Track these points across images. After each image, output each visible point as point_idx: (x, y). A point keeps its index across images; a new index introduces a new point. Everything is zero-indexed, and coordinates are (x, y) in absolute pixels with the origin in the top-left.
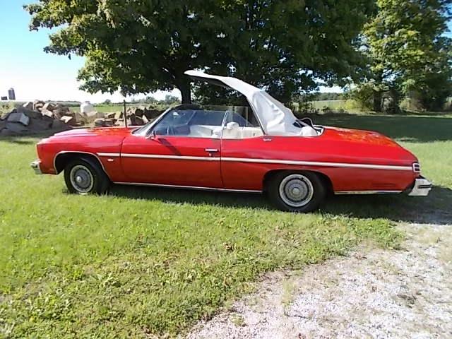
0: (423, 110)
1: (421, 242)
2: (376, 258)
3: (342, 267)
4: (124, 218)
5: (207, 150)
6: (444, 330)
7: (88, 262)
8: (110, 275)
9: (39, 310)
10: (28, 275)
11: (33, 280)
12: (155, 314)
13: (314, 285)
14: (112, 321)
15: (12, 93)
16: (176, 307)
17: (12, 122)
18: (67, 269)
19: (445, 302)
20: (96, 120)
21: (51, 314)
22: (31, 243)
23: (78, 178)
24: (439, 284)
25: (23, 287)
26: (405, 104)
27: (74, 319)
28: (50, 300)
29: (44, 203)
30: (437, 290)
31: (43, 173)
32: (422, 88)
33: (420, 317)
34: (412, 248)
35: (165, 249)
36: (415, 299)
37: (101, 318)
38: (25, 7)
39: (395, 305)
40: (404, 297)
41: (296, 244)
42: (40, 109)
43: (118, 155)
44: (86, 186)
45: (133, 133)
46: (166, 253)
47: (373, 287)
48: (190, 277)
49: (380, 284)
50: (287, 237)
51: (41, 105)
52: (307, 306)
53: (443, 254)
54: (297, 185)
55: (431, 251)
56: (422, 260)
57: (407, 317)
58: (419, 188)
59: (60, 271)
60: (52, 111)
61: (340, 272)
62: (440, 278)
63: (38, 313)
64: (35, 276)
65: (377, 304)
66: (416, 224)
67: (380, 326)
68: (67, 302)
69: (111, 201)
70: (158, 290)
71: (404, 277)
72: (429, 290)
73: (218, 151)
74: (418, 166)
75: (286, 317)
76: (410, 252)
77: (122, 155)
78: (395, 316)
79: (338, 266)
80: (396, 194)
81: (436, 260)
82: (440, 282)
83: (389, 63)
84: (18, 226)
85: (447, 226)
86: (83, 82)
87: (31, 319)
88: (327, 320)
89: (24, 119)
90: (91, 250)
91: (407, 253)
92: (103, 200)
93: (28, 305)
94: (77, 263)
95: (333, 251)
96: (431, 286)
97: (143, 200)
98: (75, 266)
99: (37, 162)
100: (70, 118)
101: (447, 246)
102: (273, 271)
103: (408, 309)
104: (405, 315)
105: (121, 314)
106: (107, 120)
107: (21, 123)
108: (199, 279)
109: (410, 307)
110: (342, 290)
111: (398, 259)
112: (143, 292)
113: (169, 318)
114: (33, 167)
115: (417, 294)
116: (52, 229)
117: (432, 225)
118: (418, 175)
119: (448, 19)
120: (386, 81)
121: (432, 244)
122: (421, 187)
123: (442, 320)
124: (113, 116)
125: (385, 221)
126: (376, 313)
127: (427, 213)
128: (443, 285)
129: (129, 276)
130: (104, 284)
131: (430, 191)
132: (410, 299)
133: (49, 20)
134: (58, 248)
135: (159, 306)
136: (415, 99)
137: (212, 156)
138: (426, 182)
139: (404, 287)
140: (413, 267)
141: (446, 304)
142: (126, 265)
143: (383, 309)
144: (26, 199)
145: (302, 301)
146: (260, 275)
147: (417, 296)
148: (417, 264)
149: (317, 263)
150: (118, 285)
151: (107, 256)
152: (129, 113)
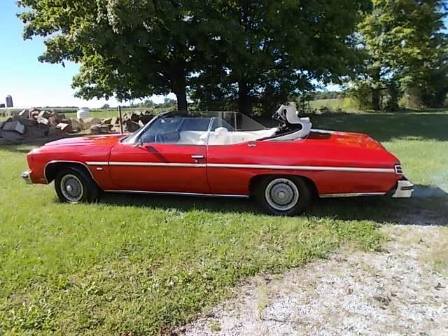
0: (422, 107)
1: (403, 243)
2: (357, 261)
3: (322, 270)
4: (112, 227)
5: (193, 157)
6: (414, 330)
7: (73, 271)
8: (93, 283)
9: (21, 320)
10: (14, 285)
11: (18, 290)
12: (133, 321)
13: (292, 289)
14: (92, 329)
15: (10, 101)
16: (155, 314)
17: (8, 131)
18: (52, 279)
19: (420, 303)
20: (92, 127)
21: (33, 324)
22: (18, 254)
23: (69, 187)
24: (415, 285)
25: (8, 297)
26: (404, 101)
27: (55, 328)
28: (33, 309)
29: (35, 213)
30: (413, 291)
31: (34, 183)
32: (421, 85)
33: (392, 318)
34: (394, 249)
35: (150, 256)
36: (390, 300)
37: (81, 326)
38: (18, 15)
39: (370, 307)
40: (379, 299)
41: (279, 248)
42: (36, 117)
43: (107, 163)
44: (77, 195)
45: (121, 141)
46: (151, 260)
47: (350, 290)
48: (172, 283)
49: (357, 287)
50: (271, 241)
51: (37, 112)
52: (284, 310)
53: (423, 254)
54: (283, 189)
55: (412, 252)
56: (402, 262)
57: (380, 318)
58: (402, 189)
59: (45, 281)
60: (48, 119)
61: (319, 276)
62: (417, 279)
63: (21, 323)
64: (20, 287)
65: (351, 306)
66: (401, 225)
67: (352, 328)
68: (49, 311)
69: (101, 209)
70: (138, 297)
71: (382, 279)
72: (405, 291)
73: (204, 158)
74: (400, 168)
75: (261, 321)
76: (391, 254)
77: (111, 163)
78: (368, 317)
79: (318, 269)
80: (380, 195)
81: (415, 262)
82: (417, 283)
83: (387, 61)
84: (7, 236)
85: (431, 226)
86: (78, 89)
87: (13, 329)
88: (301, 323)
89: (20, 128)
90: (77, 259)
91: (388, 255)
92: (93, 208)
93: (11, 316)
94: (62, 273)
95: (314, 255)
96: (408, 287)
97: (133, 207)
98: (61, 275)
99: (28, 172)
100: (66, 125)
101: (428, 247)
102: (254, 275)
103: (381, 310)
104: (378, 316)
105: (101, 322)
106: (103, 126)
107: (16, 132)
108: (180, 285)
109: (384, 309)
110: (319, 293)
111: (378, 261)
112: (124, 300)
113: (147, 325)
114: (24, 177)
115: (392, 295)
116: (40, 239)
117: (417, 226)
118: (401, 177)
119: (445, 15)
120: (383, 79)
121: (414, 245)
122: (404, 188)
123: (414, 321)
124: (109, 121)
125: (370, 223)
126: (349, 315)
127: (413, 213)
128: (419, 287)
129: (112, 284)
130: (87, 293)
131: (412, 192)
132: (384, 300)
133: (42, 28)
134: (45, 258)
135: (138, 313)
136: (415, 96)
137: (198, 163)
138: (408, 184)
139: (380, 288)
140: (392, 269)
141: (419, 305)
142: (110, 273)
143: (357, 311)
144: (18, 209)
145: (279, 304)
146: (241, 279)
147: (392, 298)
148: (396, 266)
149: (298, 266)
150: (101, 293)
151: (92, 265)
152: (124, 119)
